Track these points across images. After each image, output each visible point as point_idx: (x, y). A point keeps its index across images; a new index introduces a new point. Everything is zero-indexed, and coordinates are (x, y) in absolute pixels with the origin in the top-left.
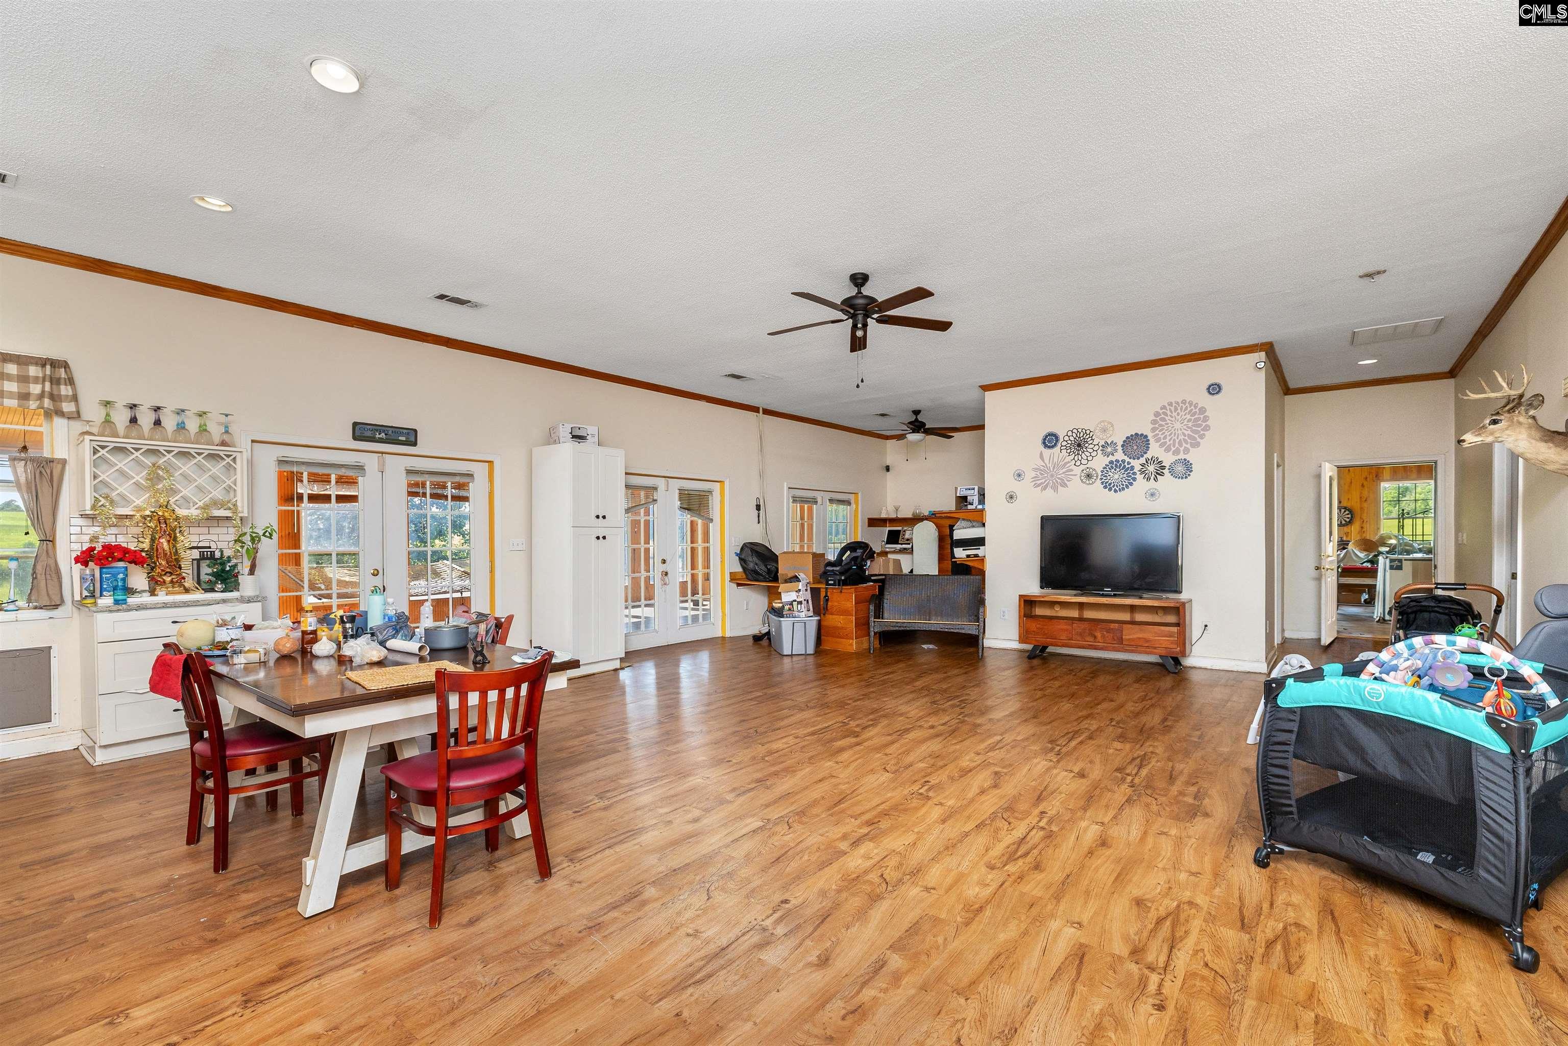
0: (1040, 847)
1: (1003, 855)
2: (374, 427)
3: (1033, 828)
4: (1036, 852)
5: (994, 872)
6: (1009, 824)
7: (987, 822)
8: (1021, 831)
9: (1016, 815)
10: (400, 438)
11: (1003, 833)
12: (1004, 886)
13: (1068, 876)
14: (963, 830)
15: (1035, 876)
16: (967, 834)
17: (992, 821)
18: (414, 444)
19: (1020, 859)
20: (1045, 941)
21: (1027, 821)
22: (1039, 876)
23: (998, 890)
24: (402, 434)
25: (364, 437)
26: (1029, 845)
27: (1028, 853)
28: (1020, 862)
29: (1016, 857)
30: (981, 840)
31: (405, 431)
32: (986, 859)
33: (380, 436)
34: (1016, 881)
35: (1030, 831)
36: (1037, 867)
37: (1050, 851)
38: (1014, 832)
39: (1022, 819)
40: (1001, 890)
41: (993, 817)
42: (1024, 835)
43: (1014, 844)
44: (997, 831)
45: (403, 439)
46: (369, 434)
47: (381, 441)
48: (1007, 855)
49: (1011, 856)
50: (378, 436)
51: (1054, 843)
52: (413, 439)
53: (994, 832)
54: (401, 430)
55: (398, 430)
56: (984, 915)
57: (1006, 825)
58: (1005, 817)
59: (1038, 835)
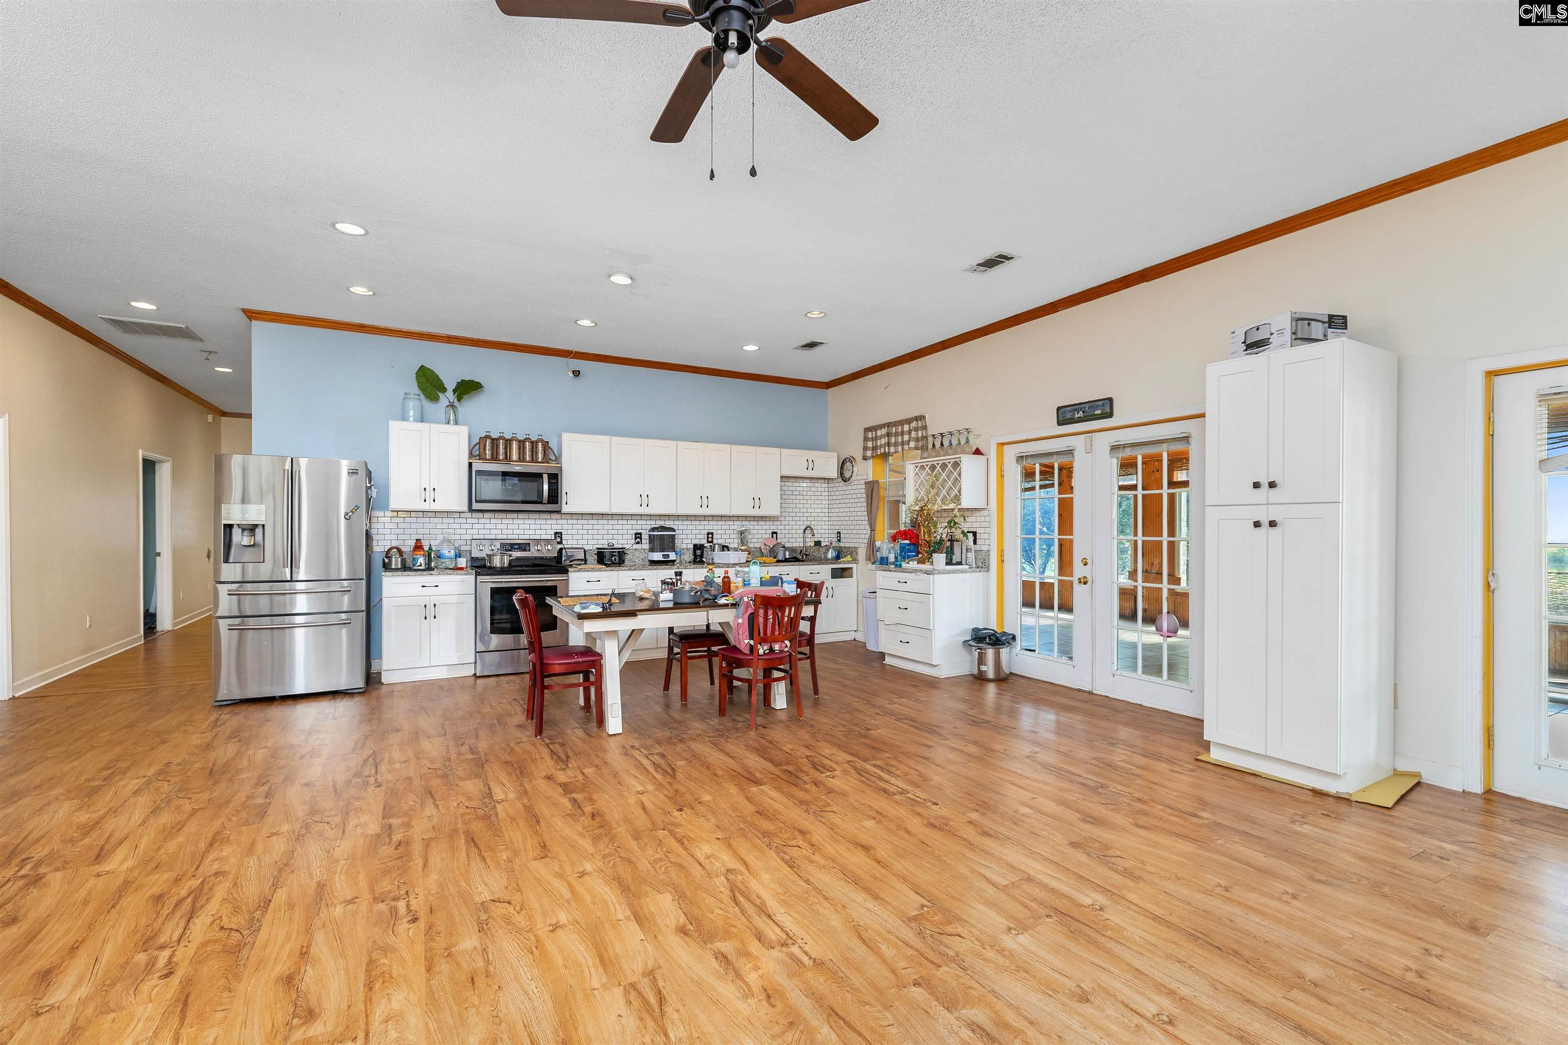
0: (160, 921)
1: (211, 889)
2: (1074, 407)
3: (179, 941)
4: (165, 911)
5: (213, 872)
6: (222, 928)
7: (258, 912)
8: (199, 926)
9: (218, 947)
10: (1096, 412)
11: (224, 912)
12: (195, 867)
13: (113, 907)
14: (285, 888)
15: (161, 888)
16: (275, 886)
17: (252, 919)
18: (1110, 415)
19: (185, 895)
20: (136, 852)
21: (193, 946)
22: (156, 890)
23: (201, 862)
24: (1097, 408)
25: (1066, 420)
26: (178, 915)
27: (177, 905)
28: (183, 893)
29: (191, 896)
30: (251, 891)
31: (1100, 403)
32: (231, 877)
33: (1079, 415)
34: (182, 876)
35: (183, 933)
36: (159, 899)
37: (143, 921)
38: (209, 921)
39: (205, 944)
40: (197, 863)
41: (254, 926)
42: (191, 924)
43: (202, 907)
44: (236, 910)
45: (1098, 412)
46: (1069, 416)
47: (1080, 420)
48: (205, 891)
49: (199, 896)
50: (1077, 416)
51: (138, 935)
52: (1108, 410)
53: (239, 907)
54: (1097, 403)
55: (1093, 404)
56: (205, 842)
57: (226, 923)
58: (238, 935)
59: (169, 934)
